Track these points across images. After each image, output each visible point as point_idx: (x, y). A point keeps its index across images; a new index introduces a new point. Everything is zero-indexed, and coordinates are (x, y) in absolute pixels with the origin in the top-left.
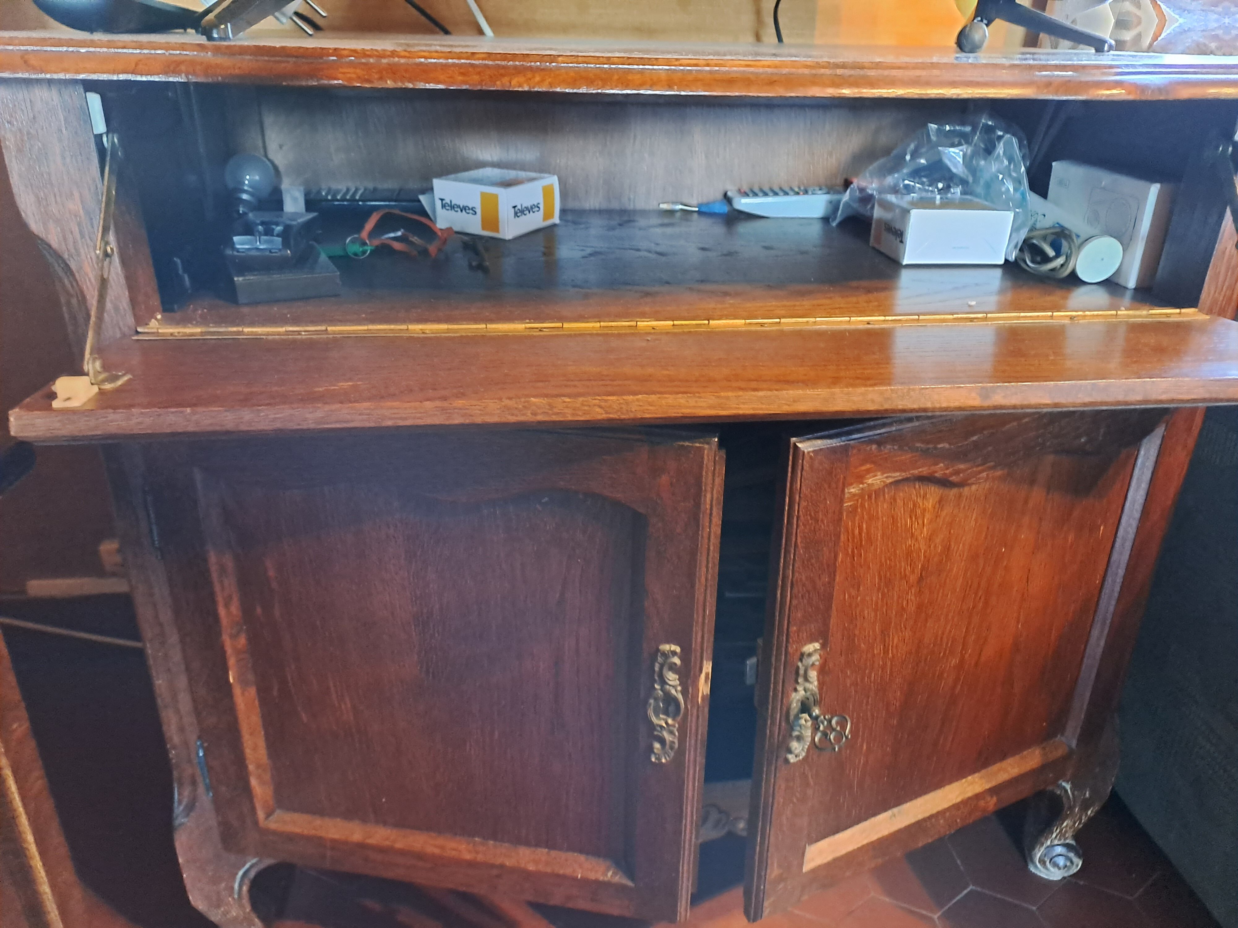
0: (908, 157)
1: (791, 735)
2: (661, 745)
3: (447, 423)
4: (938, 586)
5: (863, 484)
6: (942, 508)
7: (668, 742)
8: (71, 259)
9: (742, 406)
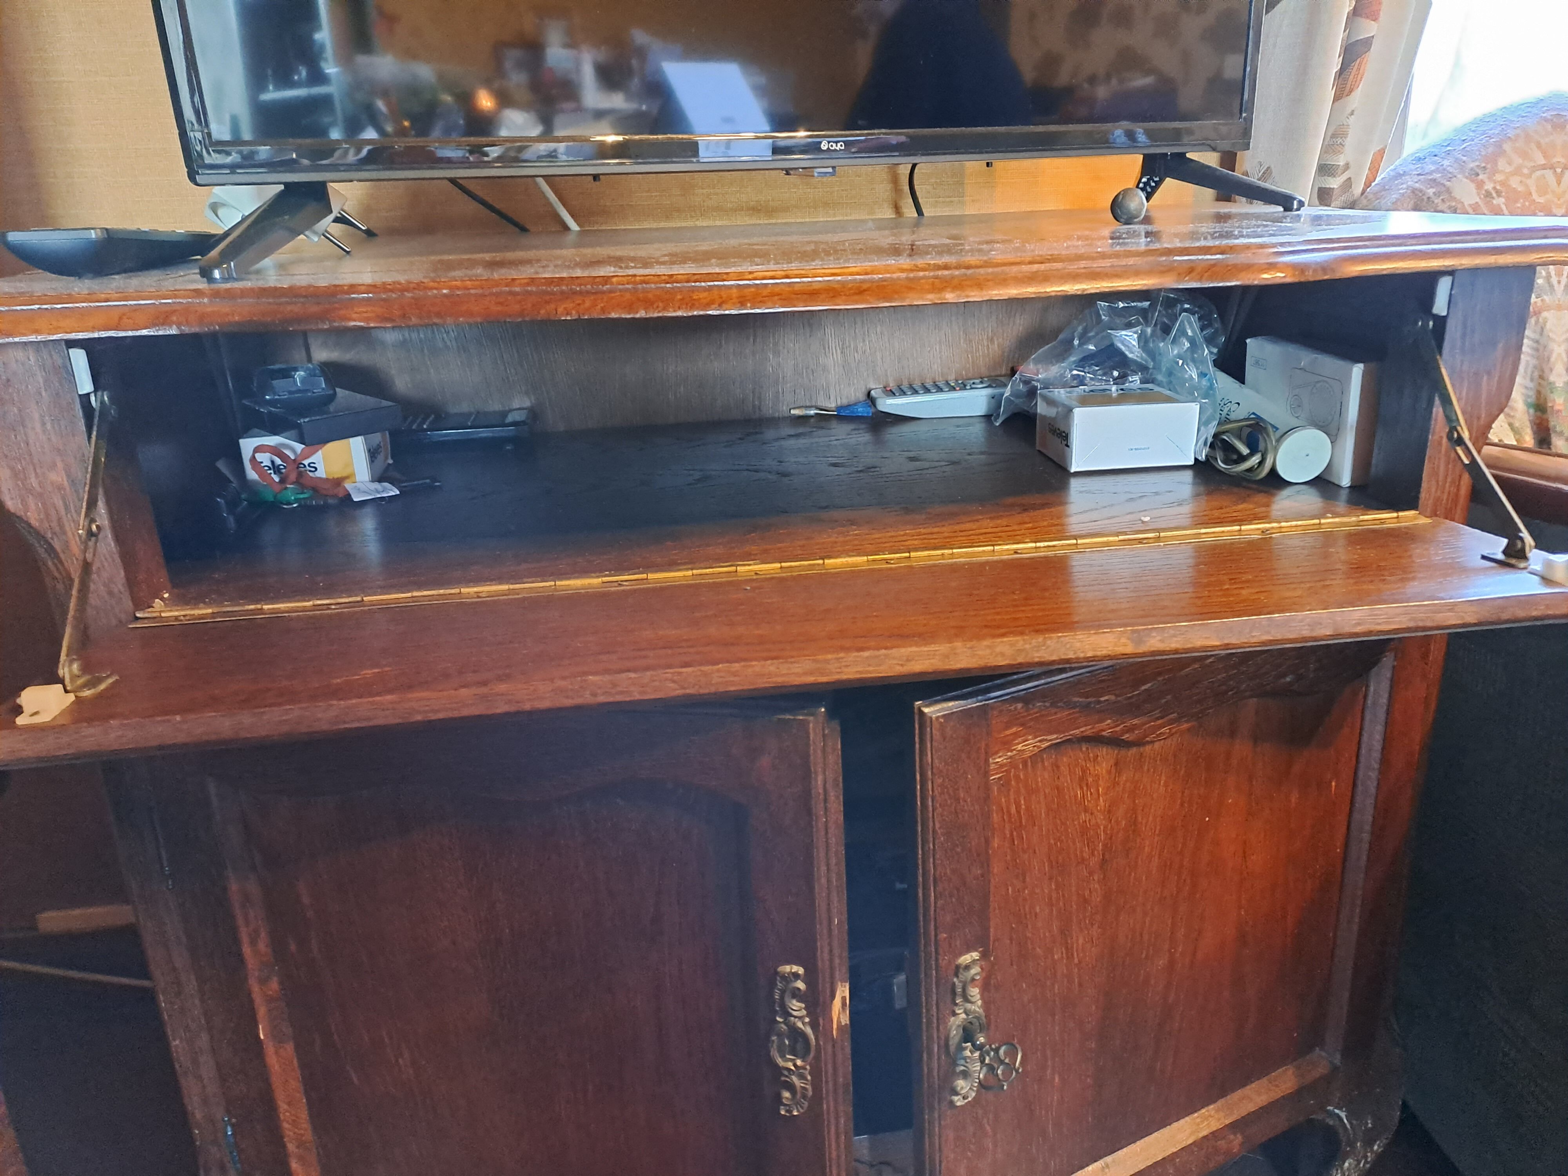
0: (1076, 342)
1: (954, 1072)
2: (791, 1093)
3: (490, 712)
4: (1127, 869)
5: (1012, 751)
6: (1119, 773)
7: (798, 1089)
8: (55, 537)
9: (845, 670)
